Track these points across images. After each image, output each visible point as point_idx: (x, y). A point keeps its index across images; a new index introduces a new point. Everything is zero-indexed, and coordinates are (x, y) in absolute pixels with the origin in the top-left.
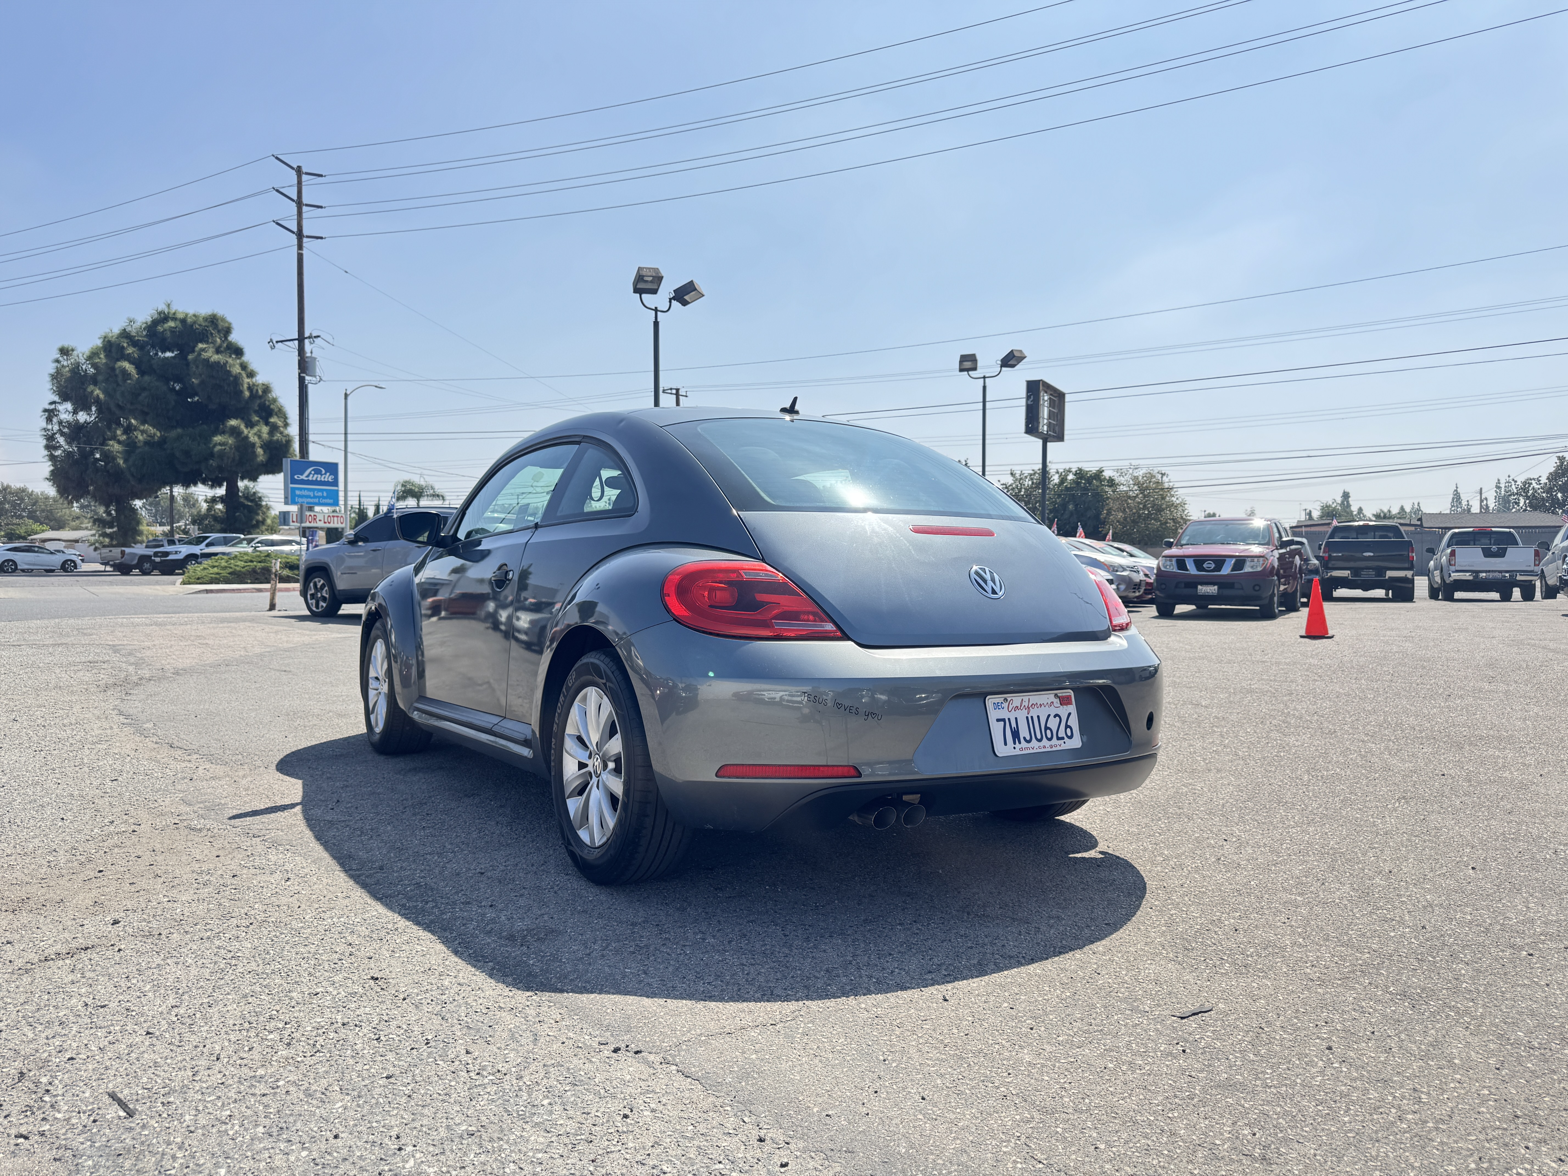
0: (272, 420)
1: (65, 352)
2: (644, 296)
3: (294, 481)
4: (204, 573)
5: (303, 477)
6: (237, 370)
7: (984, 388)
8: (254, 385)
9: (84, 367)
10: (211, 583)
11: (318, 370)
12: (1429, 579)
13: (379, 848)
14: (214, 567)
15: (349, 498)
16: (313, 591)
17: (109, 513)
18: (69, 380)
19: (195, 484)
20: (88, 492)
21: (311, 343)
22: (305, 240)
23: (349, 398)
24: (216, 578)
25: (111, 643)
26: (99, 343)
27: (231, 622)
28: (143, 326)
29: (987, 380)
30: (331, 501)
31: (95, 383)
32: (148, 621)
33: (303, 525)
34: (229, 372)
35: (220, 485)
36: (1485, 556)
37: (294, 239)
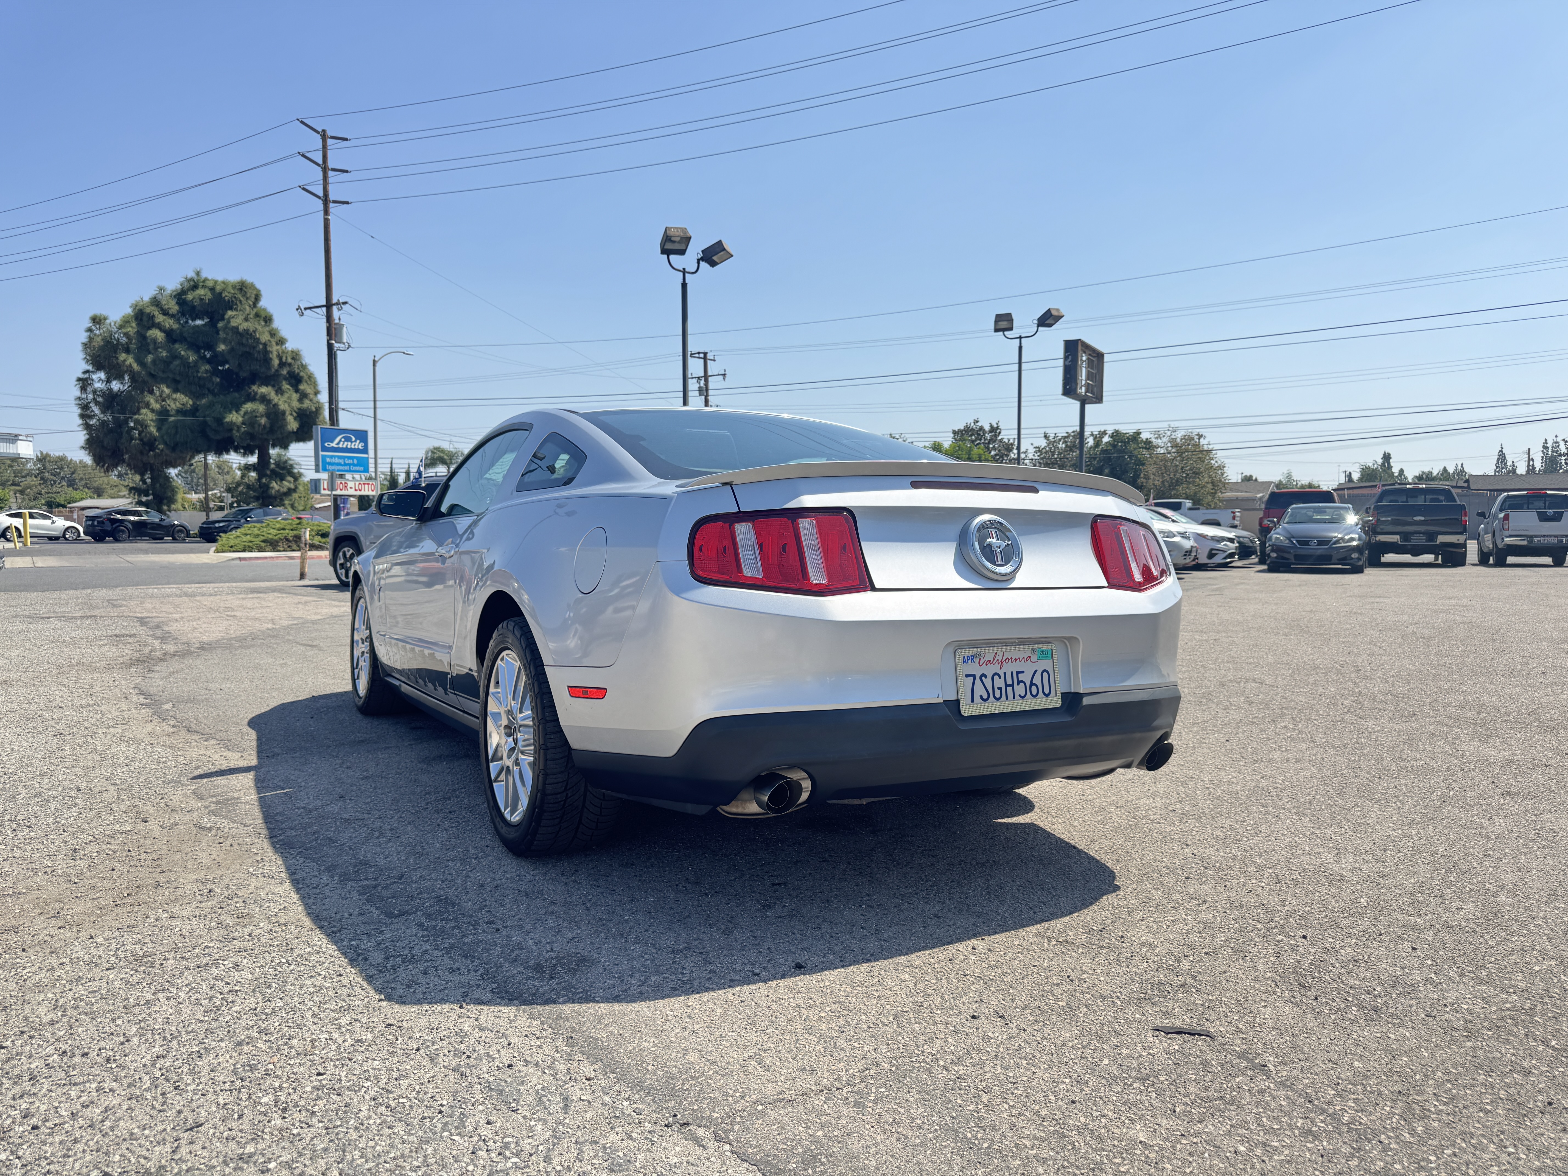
0: (301, 387)
1: (97, 320)
2: (672, 257)
3: (325, 449)
4: (237, 541)
5: (334, 445)
6: (265, 337)
7: (1020, 348)
8: (283, 352)
9: (116, 336)
10: (244, 551)
11: (346, 337)
12: (1479, 544)
13: (398, 853)
14: (246, 535)
15: (379, 466)
16: (342, 561)
17: (143, 481)
18: (102, 348)
19: (228, 452)
20: (124, 461)
21: (339, 310)
22: (331, 205)
23: (378, 365)
24: (249, 547)
25: (139, 615)
26: (129, 311)
27: (260, 592)
28: (175, 293)
29: (1023, 340)
30: (362, 469)
31: (127, 351)
32: (178, 592)
33: (334, 493)
34: (258, 339)
35: (252, 453)
36: (1541, 520)
37: (320, 204)
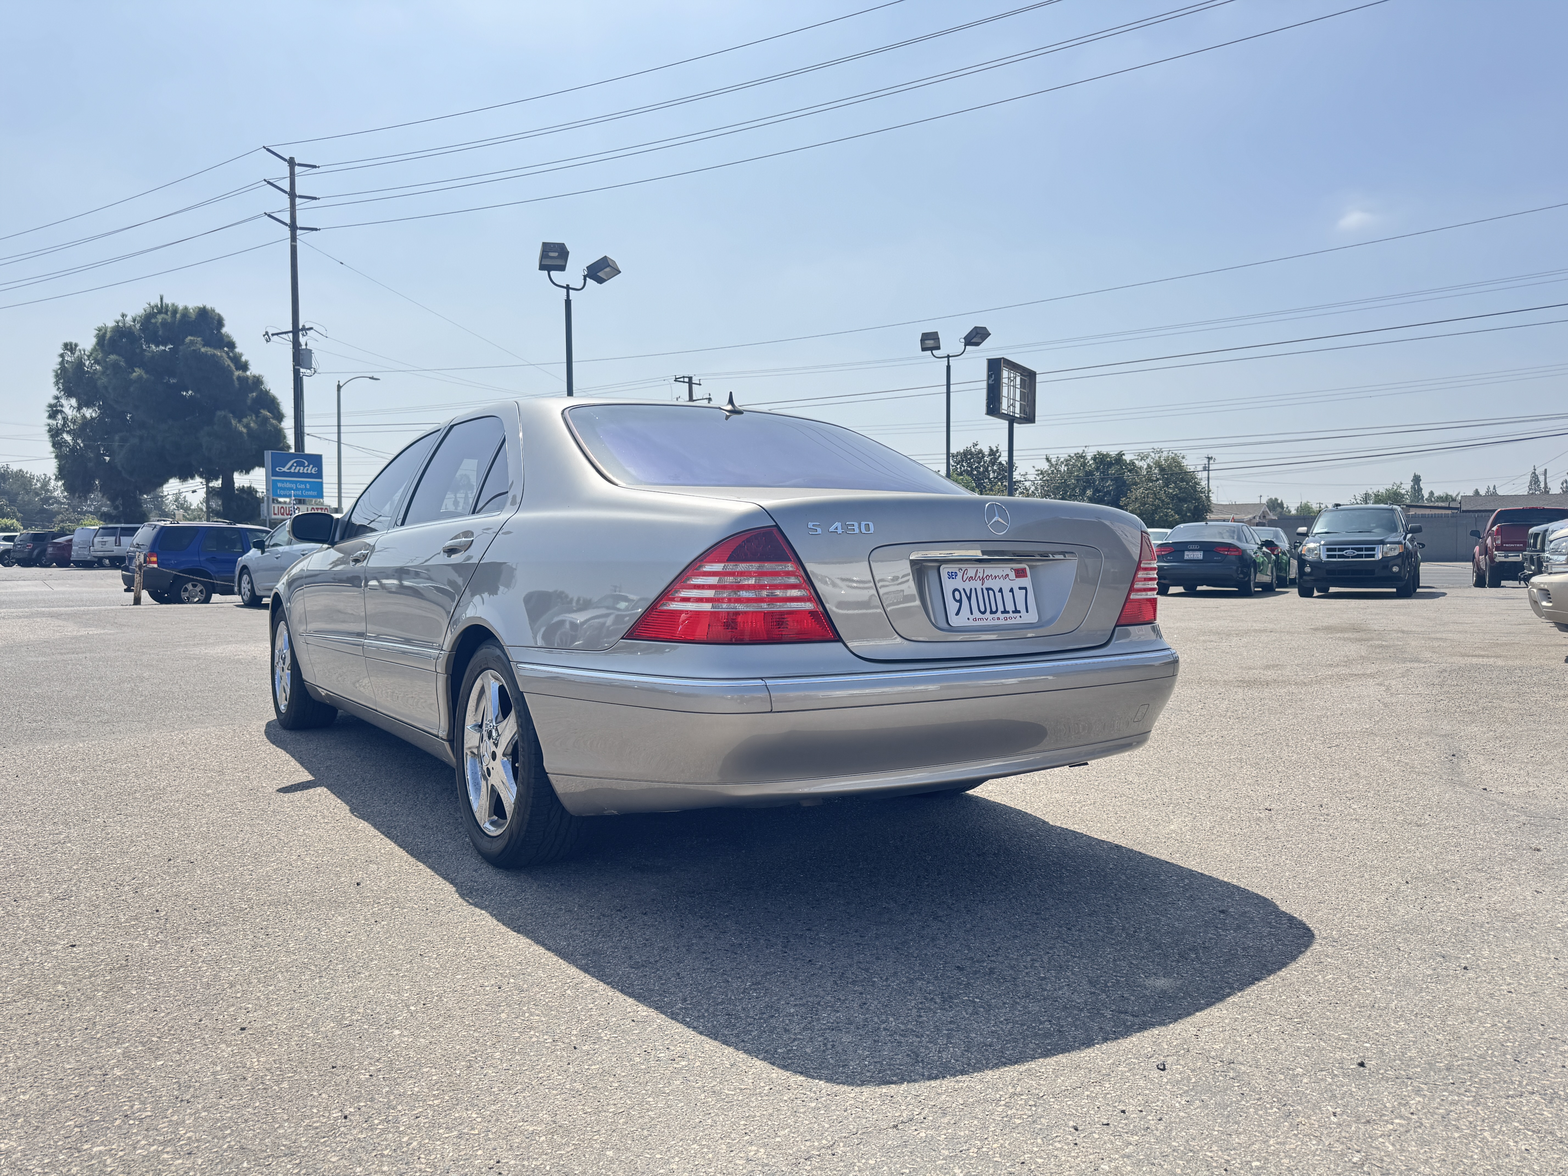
0: (264, 413)
1: (68, 347)
2: (551, 273)
3: (275, 474)
5: (285, 469)
6: (226, 363)
7: (948, 367)
8: (243, 377)
9: (86, 362)
11: (313, 362)
18: (72, 376)
20: (96, 488)
21: (303, 335)
22: (299, 232)
23: (342, 390)
26: (95, 337)
28: (138, 321)
29: (950, 358)
30: (315, 493)
34: (219, 364)
35: (216, 478)
37: (287, 231)
